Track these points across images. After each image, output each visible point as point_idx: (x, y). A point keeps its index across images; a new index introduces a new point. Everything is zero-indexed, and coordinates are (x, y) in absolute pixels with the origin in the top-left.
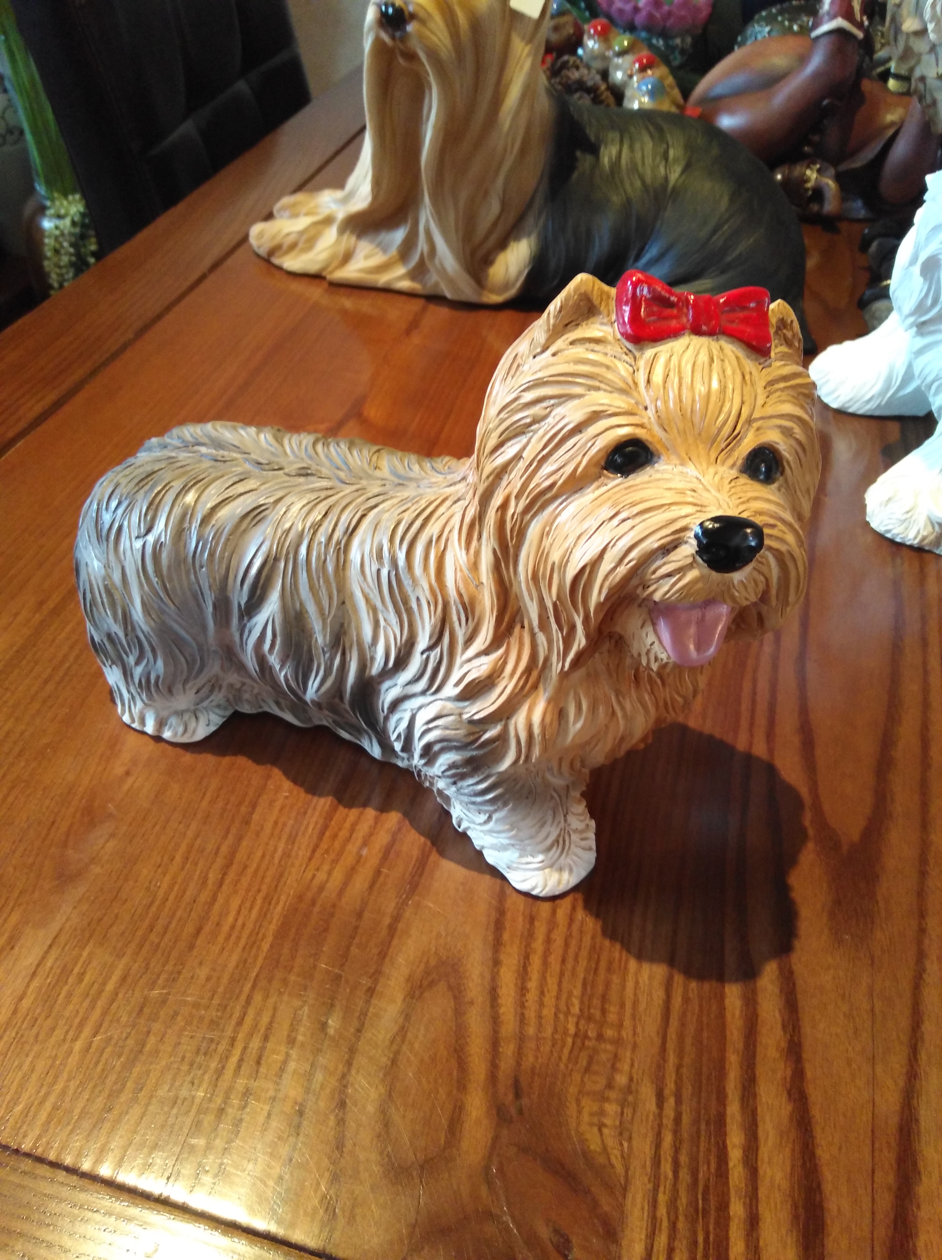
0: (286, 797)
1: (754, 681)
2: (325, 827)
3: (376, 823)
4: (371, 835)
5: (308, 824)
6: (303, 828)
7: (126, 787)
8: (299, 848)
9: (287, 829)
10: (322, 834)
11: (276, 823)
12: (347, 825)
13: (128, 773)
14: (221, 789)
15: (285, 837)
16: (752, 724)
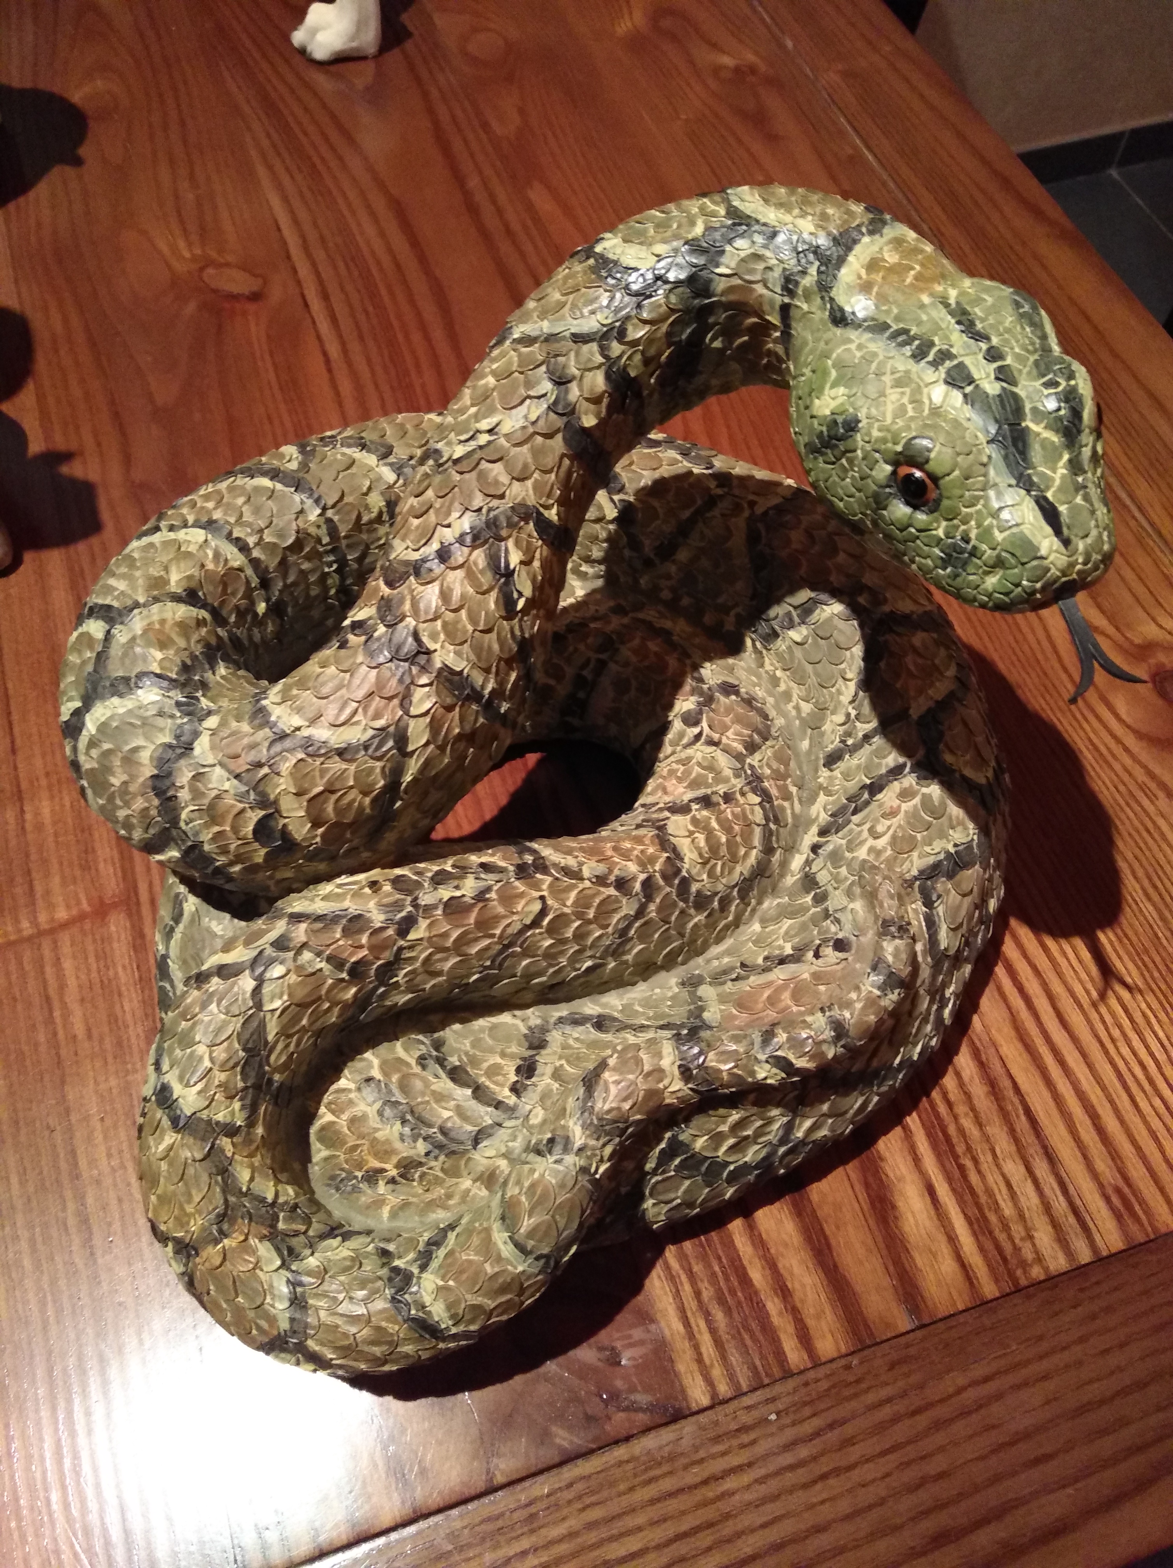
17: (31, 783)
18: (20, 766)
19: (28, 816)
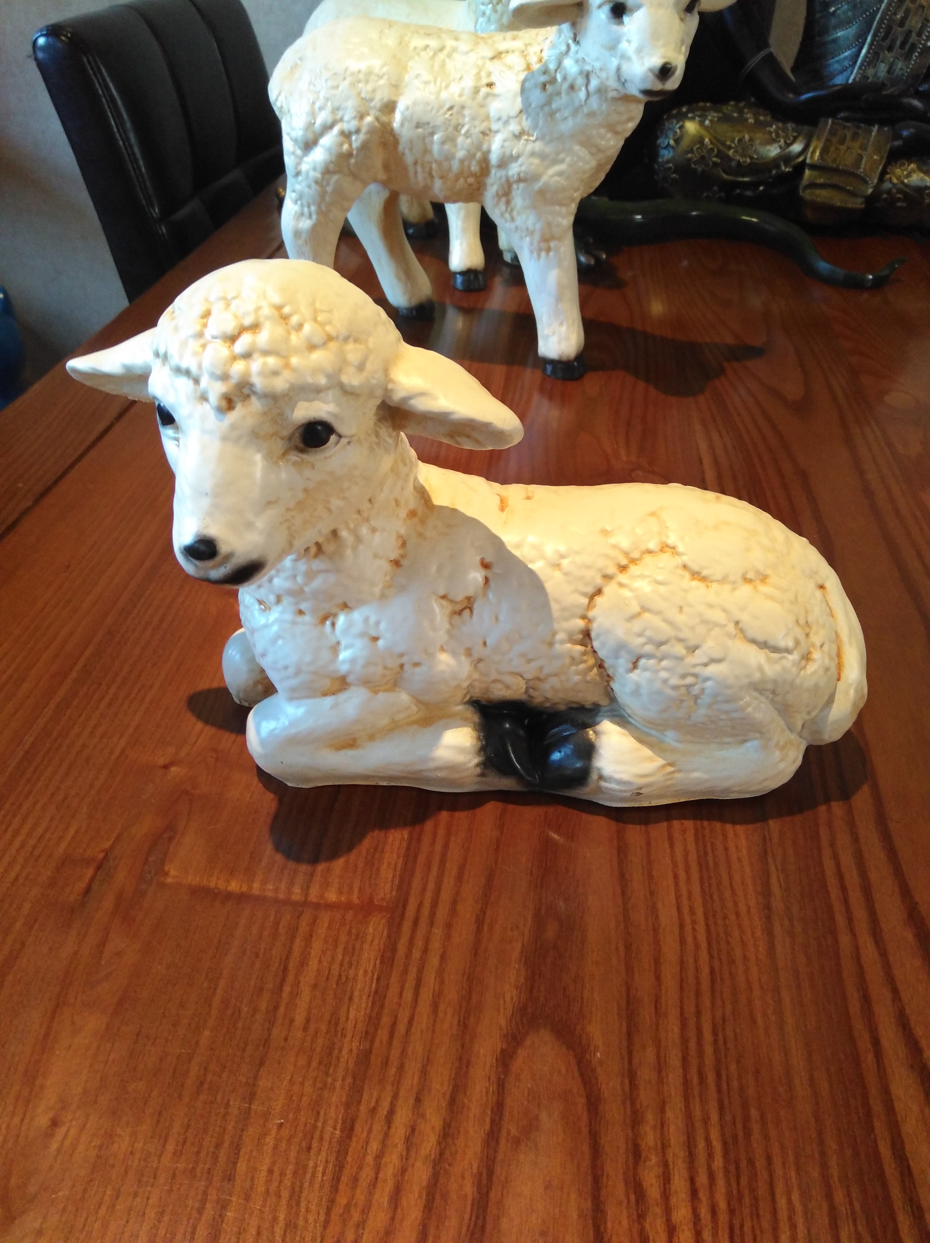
0: (281, 1125)
1: (835, 857)
2: (340, 1167)
3: (408, 1150)
4: (404, 1171)
5: (316, 1166)
6: (308, 1176)
7: (54, 1146)
8: (308, 1210)
9: (287, 1182)
10: (337, 1180)
11: (270, 1171)
12: (370, 1159)
13: (55, 1123)
14: (188, 1127)
15: (285, 1194)
16: (850, 920)
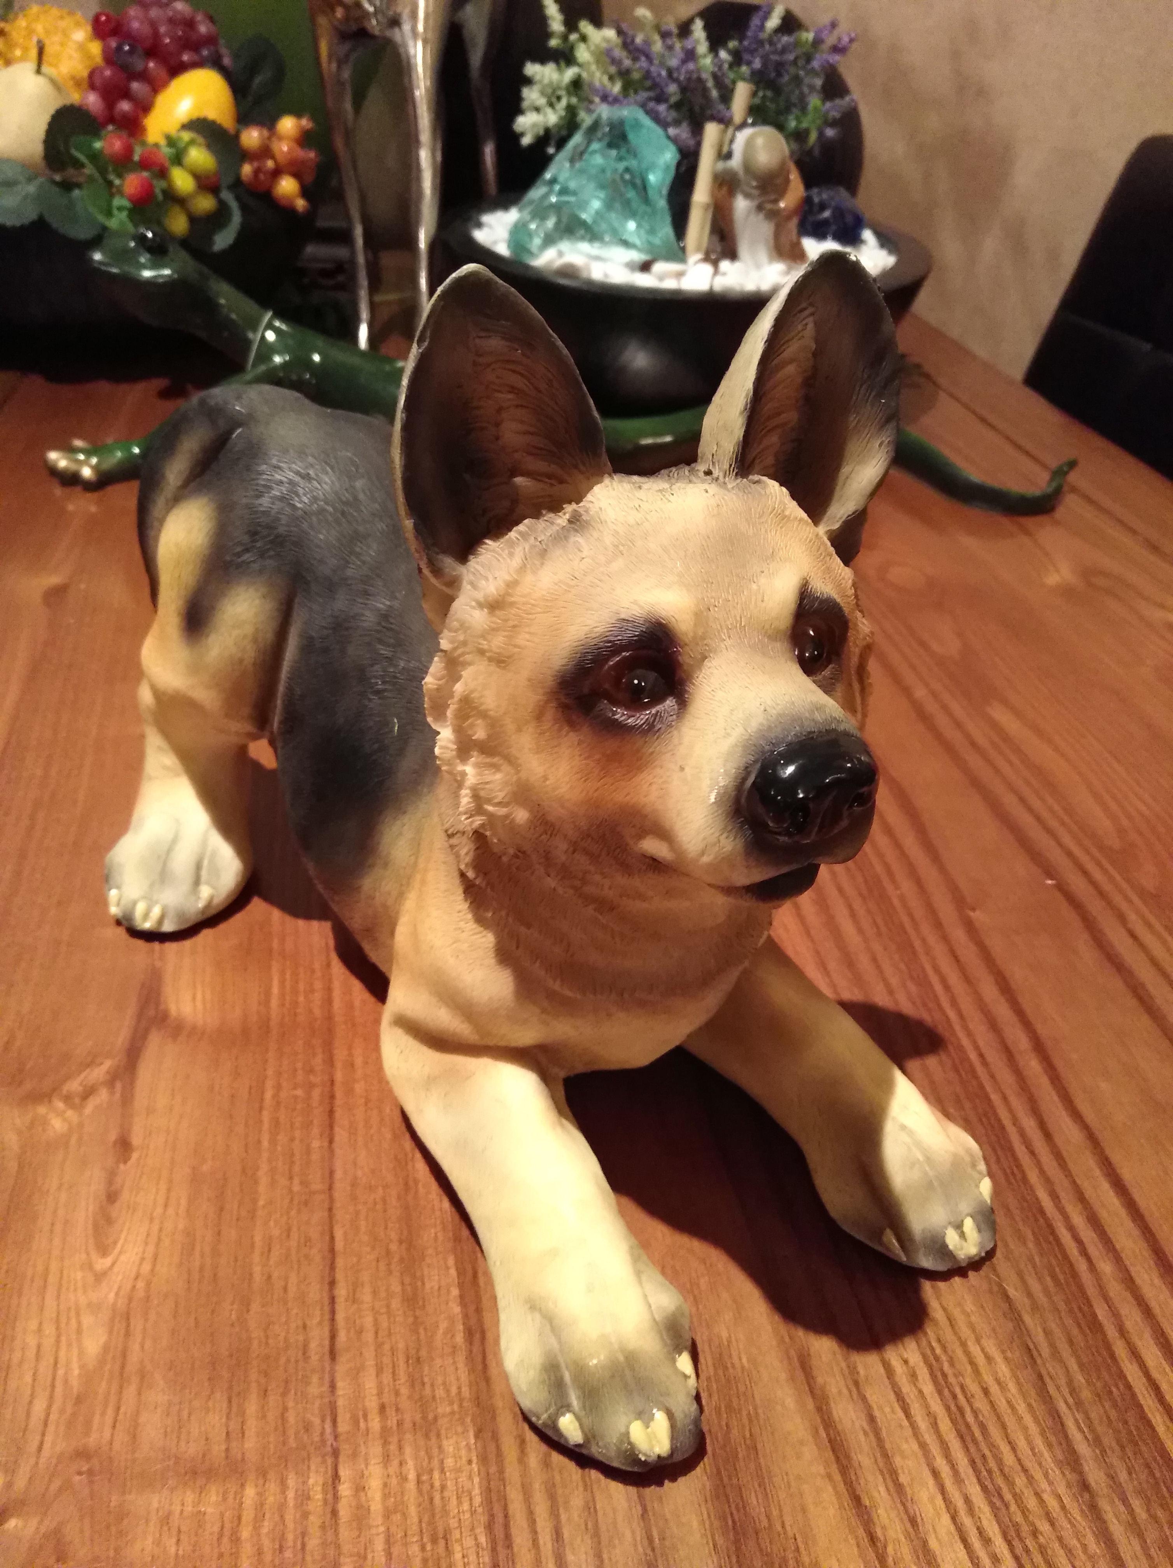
17: (356, 1422)
18: (340, 1384)
19: (345, 1489)
